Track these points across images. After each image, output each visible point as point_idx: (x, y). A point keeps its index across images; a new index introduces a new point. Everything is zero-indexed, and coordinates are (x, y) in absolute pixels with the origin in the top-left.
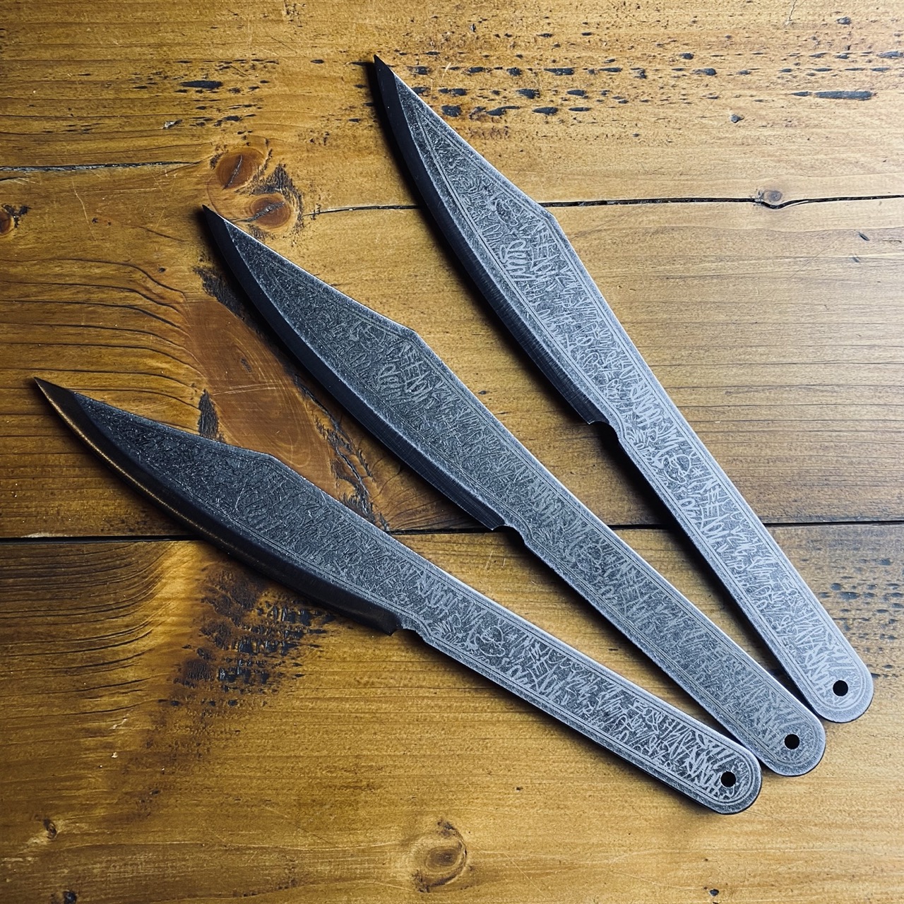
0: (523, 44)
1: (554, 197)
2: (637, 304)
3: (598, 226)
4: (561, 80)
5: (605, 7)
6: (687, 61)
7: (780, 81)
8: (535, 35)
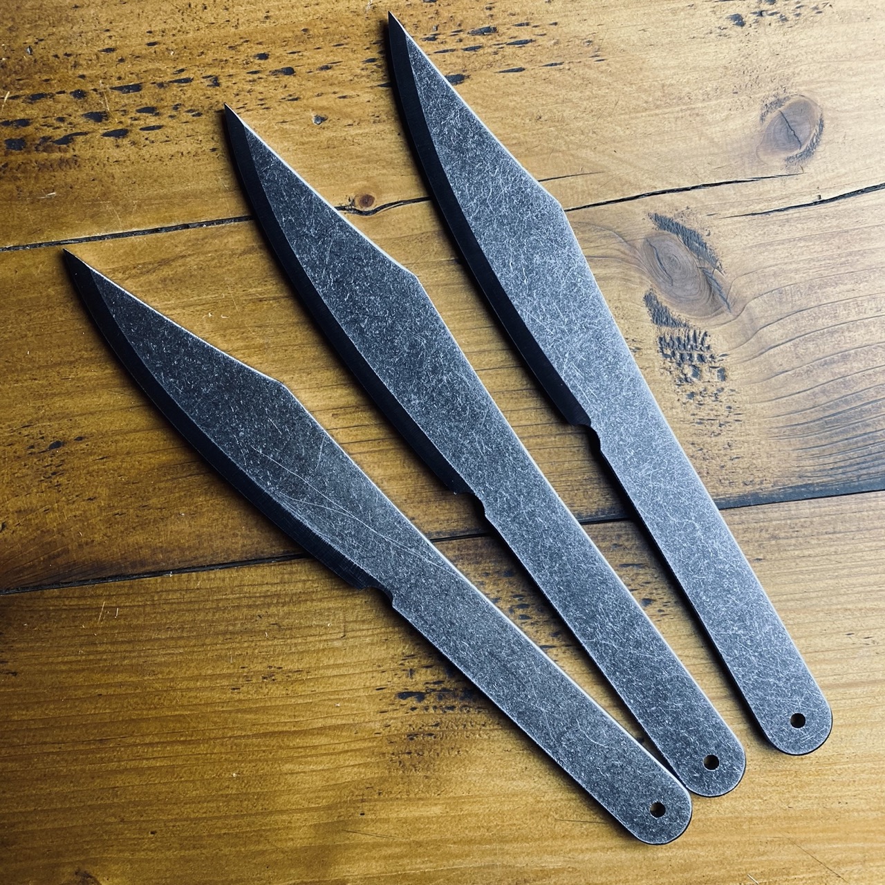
0: (84, 62)
1: (132, 226)
2: (231, 330)
3: (181, 252)
4: (128, 98)
5: (168, 13)
6: (262, 62)
7: (364, 73)
8: (96, 49)
